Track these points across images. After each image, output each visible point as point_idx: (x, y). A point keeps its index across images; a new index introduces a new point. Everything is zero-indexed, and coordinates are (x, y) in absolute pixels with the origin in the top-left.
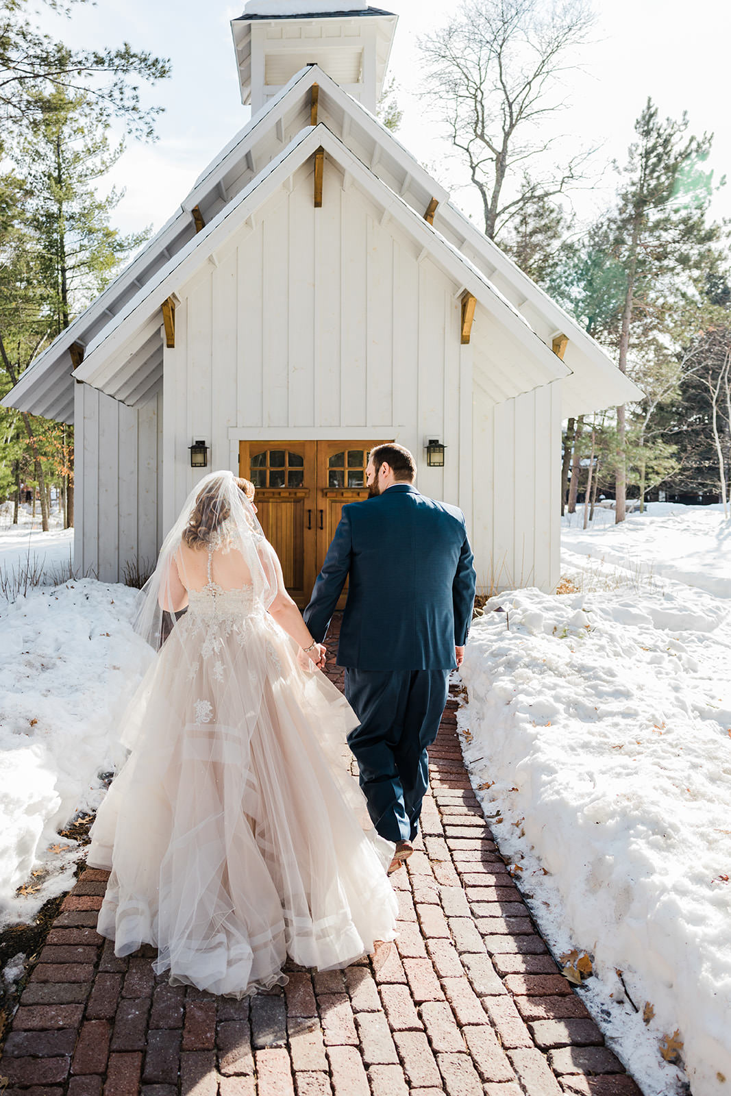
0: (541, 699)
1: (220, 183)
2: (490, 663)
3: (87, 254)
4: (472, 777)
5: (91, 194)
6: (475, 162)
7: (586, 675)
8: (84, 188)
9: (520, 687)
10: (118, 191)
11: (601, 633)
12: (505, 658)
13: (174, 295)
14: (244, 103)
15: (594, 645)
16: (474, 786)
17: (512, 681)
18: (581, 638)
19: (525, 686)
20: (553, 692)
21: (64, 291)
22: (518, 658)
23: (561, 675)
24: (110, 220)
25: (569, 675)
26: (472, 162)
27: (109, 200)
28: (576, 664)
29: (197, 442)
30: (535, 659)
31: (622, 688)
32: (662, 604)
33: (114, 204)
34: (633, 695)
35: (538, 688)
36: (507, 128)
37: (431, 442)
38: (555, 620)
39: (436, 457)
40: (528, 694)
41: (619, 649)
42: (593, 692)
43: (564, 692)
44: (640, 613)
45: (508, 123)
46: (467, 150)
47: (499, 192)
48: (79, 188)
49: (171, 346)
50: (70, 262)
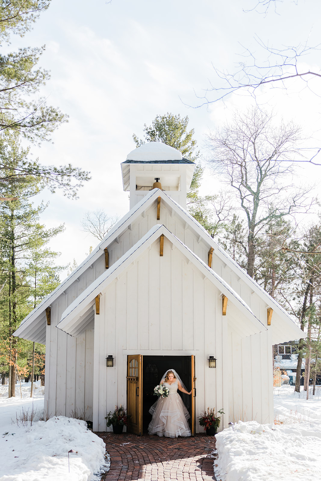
0: (239, 449)
1: (117, 237)
2: (225, 441)
3: (27, 238)
4: (215, 474)
5: (30, 205)
6: (243, 196)
7: (255, 443)
8: (26, 202)
9: (233, 447)
10: (45, 204)
11: (268, 433)
12: (230, 439)
13: (101, 293)
14: (125, 190)
15: (264, 437)
16: (215, 476)
17: (231, 446)
18: (260, 434)
19: (234, 446)
20: (243, 448)
21: (13, 259)
22: (234, 439)
23: (247, 443)
24: (40, 219)
25: (249, 443)
26: (241, 196)
27: (39, 208)
28: (253, 440)
29: (109, 356)
30: (240, 439)
31: (265, 446)
32: (308, 428)
33: (42, 210)
34: (268, 448)
35: (238, 447)
36: (259, 180)
37: (211, 357)
38: (252, 428)
39: (213, 364)
40: (235, 448)
41: (274, 439)
42: (256, 448)
43: (246, 448)
44: (297, 431)
45: (259, 177)
46: (239, 189)
47: (256, 214)
48: (24, 203)
49: (98, 314)
50: (17, 242)
